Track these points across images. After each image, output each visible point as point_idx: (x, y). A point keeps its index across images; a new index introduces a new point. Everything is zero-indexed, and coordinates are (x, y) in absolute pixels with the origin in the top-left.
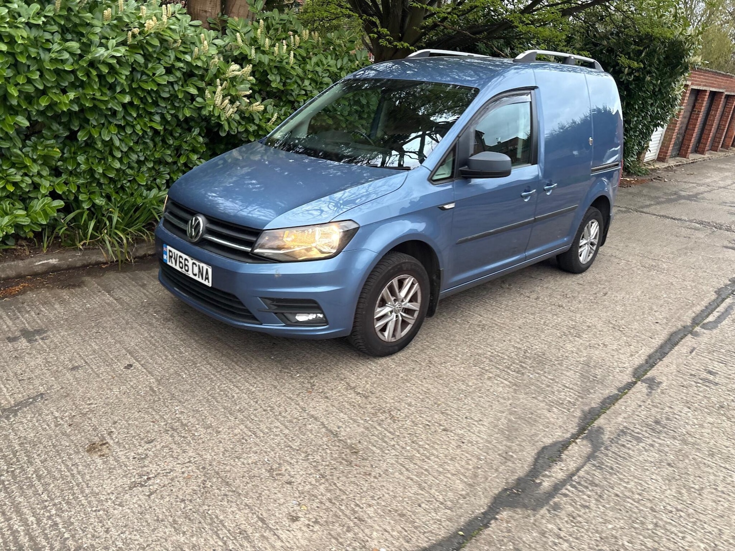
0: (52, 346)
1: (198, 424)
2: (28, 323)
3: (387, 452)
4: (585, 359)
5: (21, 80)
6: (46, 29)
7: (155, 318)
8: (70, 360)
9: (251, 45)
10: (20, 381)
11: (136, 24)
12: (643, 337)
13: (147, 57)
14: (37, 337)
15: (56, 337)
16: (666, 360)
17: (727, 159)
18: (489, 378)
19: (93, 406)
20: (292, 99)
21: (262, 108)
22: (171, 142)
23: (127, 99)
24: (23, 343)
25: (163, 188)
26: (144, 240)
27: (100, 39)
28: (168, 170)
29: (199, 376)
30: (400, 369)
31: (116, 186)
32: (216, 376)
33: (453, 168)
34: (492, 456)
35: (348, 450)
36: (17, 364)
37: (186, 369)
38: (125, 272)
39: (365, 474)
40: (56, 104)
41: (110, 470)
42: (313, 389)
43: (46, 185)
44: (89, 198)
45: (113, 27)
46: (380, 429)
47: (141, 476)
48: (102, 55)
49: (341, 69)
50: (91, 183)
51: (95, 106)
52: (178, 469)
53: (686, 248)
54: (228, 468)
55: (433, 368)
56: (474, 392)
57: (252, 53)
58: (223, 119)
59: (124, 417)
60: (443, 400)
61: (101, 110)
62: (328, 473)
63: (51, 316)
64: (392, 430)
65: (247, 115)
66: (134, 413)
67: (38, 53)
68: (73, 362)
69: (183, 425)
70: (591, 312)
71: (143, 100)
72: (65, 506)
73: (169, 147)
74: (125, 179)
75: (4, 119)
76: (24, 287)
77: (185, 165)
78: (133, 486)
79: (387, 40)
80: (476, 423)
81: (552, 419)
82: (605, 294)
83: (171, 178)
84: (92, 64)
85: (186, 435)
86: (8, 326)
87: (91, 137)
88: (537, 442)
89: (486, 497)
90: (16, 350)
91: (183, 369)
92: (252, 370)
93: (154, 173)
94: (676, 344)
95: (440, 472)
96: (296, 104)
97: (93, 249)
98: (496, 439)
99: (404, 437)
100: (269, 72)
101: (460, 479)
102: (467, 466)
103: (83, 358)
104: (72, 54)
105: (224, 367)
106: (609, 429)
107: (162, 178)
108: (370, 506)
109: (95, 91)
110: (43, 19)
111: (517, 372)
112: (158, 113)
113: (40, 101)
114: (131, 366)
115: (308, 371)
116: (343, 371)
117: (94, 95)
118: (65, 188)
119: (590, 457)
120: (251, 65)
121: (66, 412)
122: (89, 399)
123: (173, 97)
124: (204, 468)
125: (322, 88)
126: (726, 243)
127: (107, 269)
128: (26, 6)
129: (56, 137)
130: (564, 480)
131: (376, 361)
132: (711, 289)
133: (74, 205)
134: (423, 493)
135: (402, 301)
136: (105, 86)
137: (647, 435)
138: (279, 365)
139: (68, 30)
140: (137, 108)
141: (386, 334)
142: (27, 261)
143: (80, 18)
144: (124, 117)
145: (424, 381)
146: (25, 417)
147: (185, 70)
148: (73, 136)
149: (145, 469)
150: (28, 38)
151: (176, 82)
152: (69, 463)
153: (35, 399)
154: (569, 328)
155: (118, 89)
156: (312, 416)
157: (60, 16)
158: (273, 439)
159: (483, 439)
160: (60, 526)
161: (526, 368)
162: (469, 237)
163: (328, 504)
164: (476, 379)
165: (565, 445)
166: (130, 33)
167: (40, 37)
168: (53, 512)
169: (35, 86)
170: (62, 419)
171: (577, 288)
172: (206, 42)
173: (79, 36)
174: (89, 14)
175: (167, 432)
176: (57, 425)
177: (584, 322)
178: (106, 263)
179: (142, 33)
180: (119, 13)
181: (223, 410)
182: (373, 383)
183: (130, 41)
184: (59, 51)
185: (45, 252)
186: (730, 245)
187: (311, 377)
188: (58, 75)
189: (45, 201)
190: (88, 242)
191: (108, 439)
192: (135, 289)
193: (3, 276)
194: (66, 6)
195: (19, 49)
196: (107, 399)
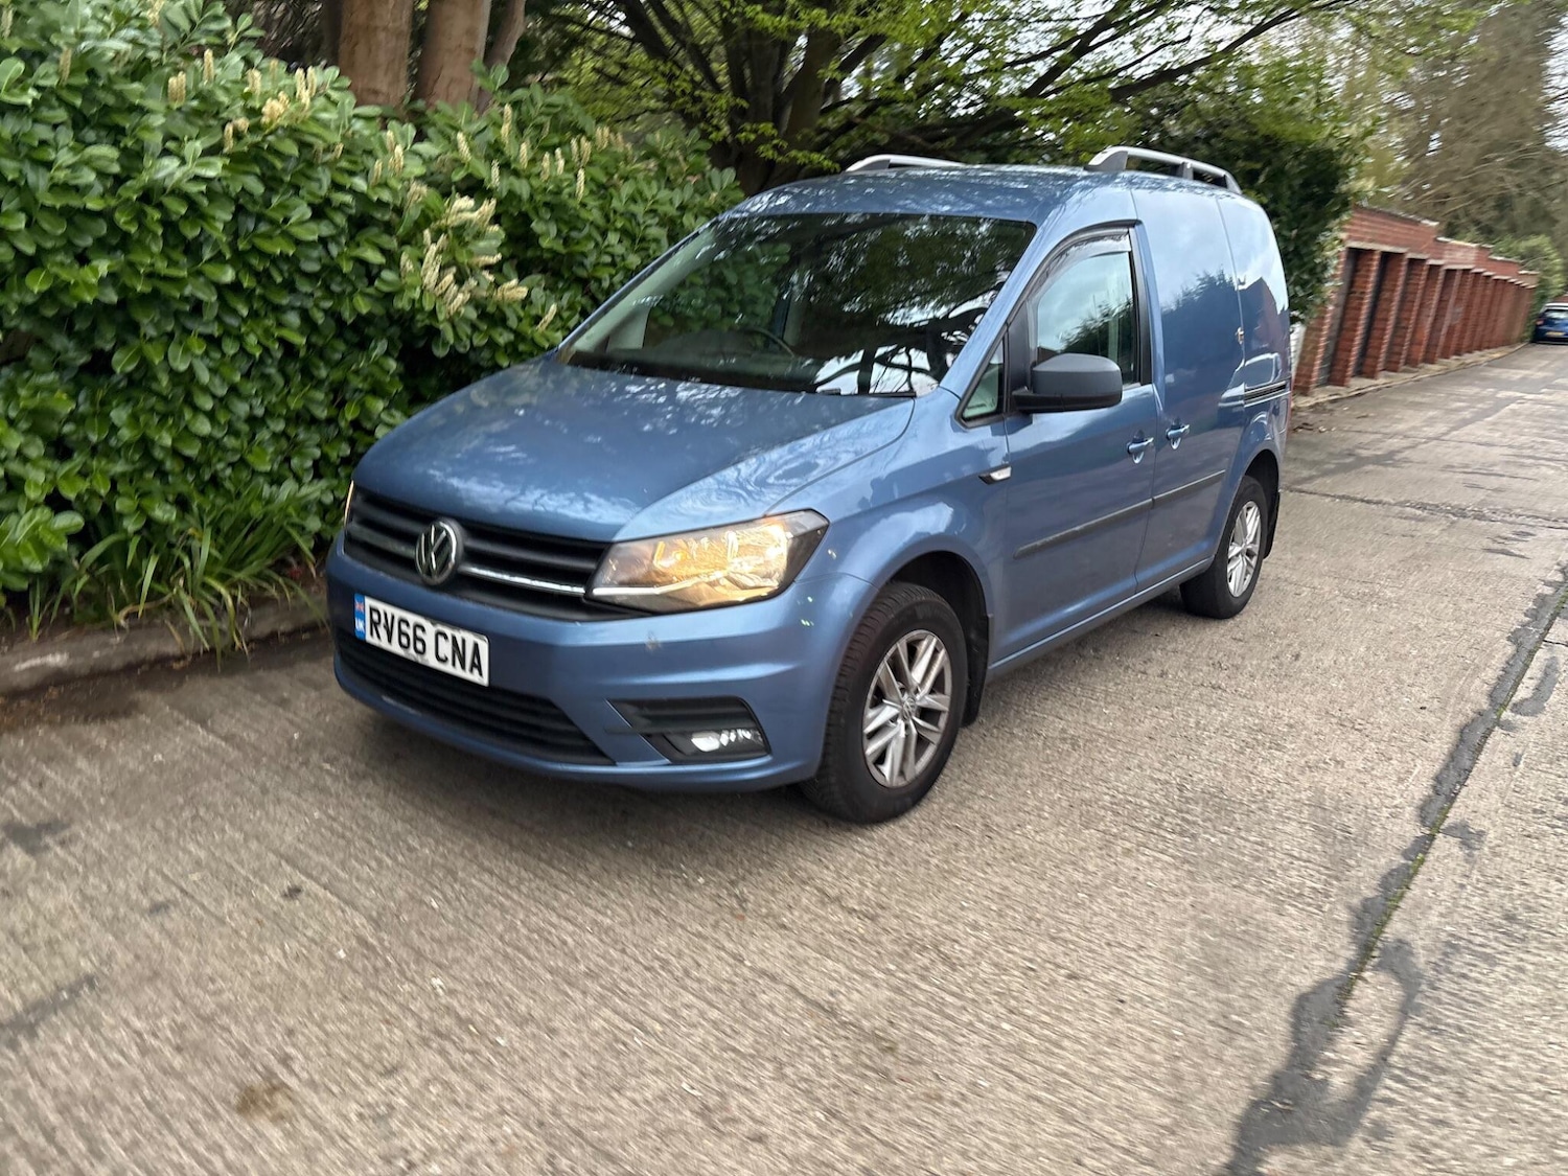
0: (90, 858)
1: (498, 1016)
2: (20, 808)
3: (961, 1039)
4: (1309, 794)
6: (38, 116)
7: (330, 774)
8: (144, 890)
9: (489, 159)
10: (26, 950)
11: (240, 108)
12: (1409, 740)
13: (271, 182)
14: (48, 840)
15: (93, 836)
16: (1474, 784)
17: (1422, 386)
18: (1127, 852)
20: (582, 273)
21: (522, 292)
22: (323, 373)
23: (228, 276)
24: (17, 856)
25: (307, 478)
26: (271, 600)
27: (165, 141)
28: (316, 438)
29: (470, 902)
30: (926, 847)
32: (508, 897)
33: (1000, 393)
34: (1197, 1027)
35: (870, 1046)
36: (10, 909)
37: (434, 887)
38: (231, 676)
39: (929, 1098)
40: (67, 287)
41: (309, 1154)
42: (745, 910)
43: (37, 481)
44: (139, 508)
45: (187, 115)
46: (926, 987)
48: (171, 175)
49: (682, 208)
50: (141, 472)
52: (478, 1132)
53: (1414, 556)
54: (600, 1117)
55: (998, 841)
56: (1104, 885)
57: (494, 176)
58: (441, 317)
59: (310, 1017)
60: (1045, 909)
61: (167, 301)
62: (841, 1103)
63: (73, 787)
64: (955, 989)
65: (491, 309)
66: (333, 1004)
67: (21, 172)
68: (152, 893)
69: (463, 1022)
70: (1282, 696)
71: (263, 277)
73: (318, 384)
74: (220, 460)
77: (356, 424)
79: (775, 147)
80: (1133, 954)
81: (1293, 932)
82: (1297, 657)
83: (324, 456)
84: (148, 196)
85: (474, 1046)
87: (145, 364)
88: (1281, 985)
89: (1219, 1125)
91: (427, 886)
92: (591, 877)
93: (284, 444)
94: (1479, 749)
95: (1095, 1077)
96: (593, 286)
97: (150, 625)
98: (1192, 986)
99: (988, 1002)
100: (532, 215)
101: (1150, 1090)
102: (1148, 1056)
103: (173, 883)
104: (102, 175)
105: (523, 873)
106: (1420, 943)
107: (302, 455)
109: (152, 256)
110: (32, 92)
111: (1181, 834)
112: (293, 308)
113: (29, 280)
114: (294, 892)
115: (723, 870)
116: (801, 862)
117: (152, 265)
118: (83, 486)
119: (1406, 1010)
120: (494, 202)
121: (161, 1015)
122: (212, 980)
123: (331, 270)
124: (541, 1124)
125: (647, 249)
126: (1486, 543)
127: (183, 672)
129: (59, 366)
130: (1373, 1067)
131: (868, 833)
132: (1498, 634)
133: (102, 525)
134: (1076, 1130)
135: (917, 692)
136: (175, 247)
137: (1502, 948)
138: (649, 860)
139: (87, 120)
140: (248, 296)
141: (886, 769)
143: (115, 93)
144: (218, 318)
145: (989, 870)
146: (58, 1039)
147: (353, 211)
148: (100, 365)
149: (397, 1142)
151: (333, 238)
152: (201, 1147)
153: (74, 991)
154: (1250, 731)
155: (207, 254)
156: (763, 973)
157: (70, 87)
158: (688, 1035)
159: (1161, 989)
161: (1195, 823)
162: (1038, 543)
164: (1102, 857)
165: (1343, 988)
166: (229, 128)
167: (24, 135)
169: (15, 248)
170: (155, 1035)
171: (1235, 647)
172: (399, 150)
173: (115, 134)
174: (136, 86)
175: (425, 1042)
176: (144, 1051)
177: (1277, 717)
178: (182, 657)
179: (255, 128)
180: (204, 84)
181: (549, 976)
182: (878, 885)
183: (230, 146)
184: (72, 167)
185: (34, 637)
186: (1496, 546)
187: (733, 883)
188: (70, 222)
189: (37, 518)
190: (141, 608)
191: (283, 1075)
192: (265, 712)
194: (83, 65)
196: (255, 974)
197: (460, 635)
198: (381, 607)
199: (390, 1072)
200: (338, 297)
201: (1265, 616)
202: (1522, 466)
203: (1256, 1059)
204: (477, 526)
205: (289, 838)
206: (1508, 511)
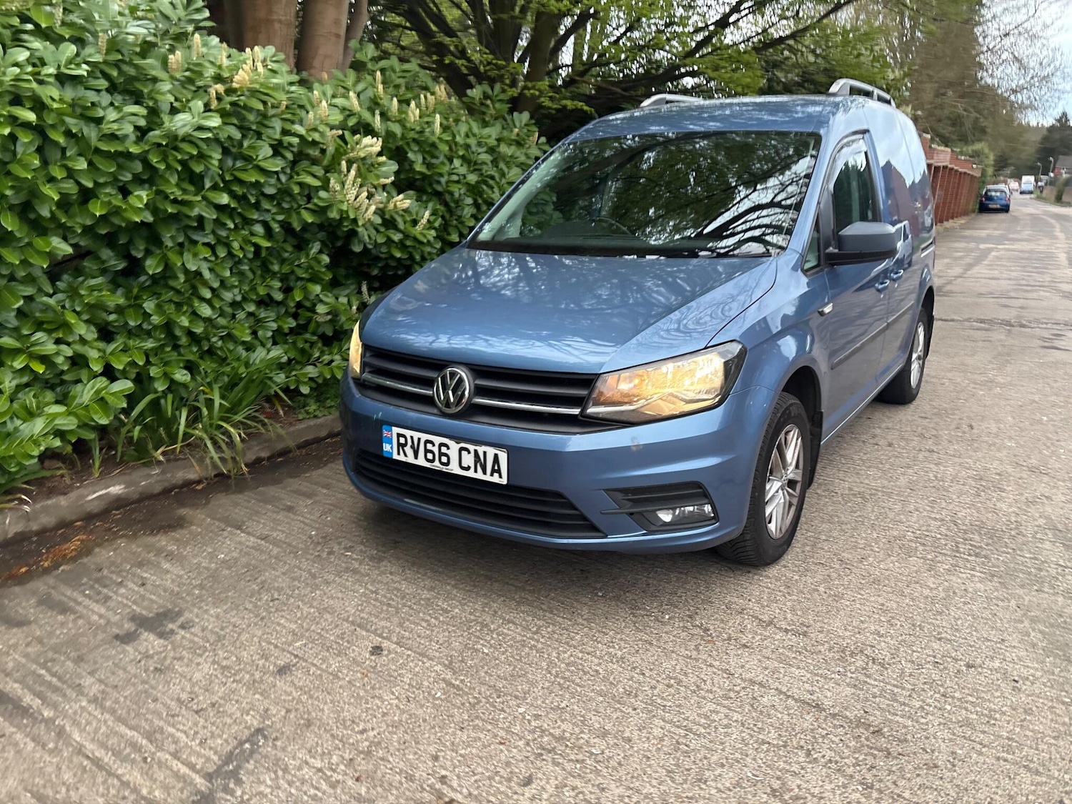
0: (212, 638)
1: (582, 732)
2: (135, 603)
3: (923, 720)
5: (57, 172)
6: (89, 84)
7: (356, 560)
8: (265, 657)
9: (372, 110)
10: (197, 712)
13: (244, 129)
14: (171, 626)
15: (204, 619)
18: (949, 572)
19: (371, 734)
20: (439, 188)
21: (407, 203)
22: (276, 268)
23: (224, 199)
24: (150, 641)
28: (273, 315)
29: (511, 646)
31: (200, 348)
32: (537, 641)
33: (819, 251)
35: (863, 731)
36: (168, 683)
37: (478, 637)
39: (929, 767)
40: (117, 211)
42: (711, 636)
43: (93, 358)
44: (166, 375)
45: (184, 83)
48: (183, 126)
49: (499, 140)
51: (178, 213)
53: (1000, 354)
55: (856, 570)
56: (949, 597)
57: (377, 122)
58: (360, 224)
59: (445, 746)
60: (919, 618)
61: (182, 219)
62: (869, 777)
63: (169, 584)
64: (894, 682)
65: (388, 216)
66: (454, 734)
67: (80, 127)
68: (273, 659)
69: (560, 739)
70: (980, 454)
71: (242, 199)
73: (274, 276)
74: (215, 336)
75: (31, 244)
76: (82, 541)
77: (301, 305)
80: (1001, 646)
82: (971, 427)
83: (279, 328)
84: (174, 141)
85: (580, 757)
86: (100, 616)
87: (168, 266)
90: (148, 656)
91: (473, 638)
92: (588, 621)
93: (253, 321)
95: (1033, 739)
96: (448, 197)
97: (176, 460)
98: (1054, 664)
99: (924, 690)
100: (406, 148)
102: (1059, 719)
103: (284, 650)
104: (135, 126)
105: (538, 622)
107: (266, 329)
109: (172, 187)
110: (84, 66)
111: (977, 555)
112: (259, 221)
113: (90, 208)
114: (377, 650)
115: (676, 607)
116: (729, 598)
117: (173, 193)
118: (126, 359)
120: (379, 138)
121: (330, 755)
122: (353, 722)
123: (284, 192)
125: (481, 169)
126: (1039, 342)
127: (203, 493)
128: (52, 47)
129: (104, 272)
134: (1044, 780)
135: (788, 469)
136: (187, 179)
138: (621, 605)
139: (119, 87)
140: (234, 215)
141: (773, 526)
142: (73, 495)
143: (136, 67)
144: (214, 231)
145: (863, 592)
146: (260, 782)
147: (295, 150)
148: (134, 268)
151: (283, 170)
153: (252, 741)
155: (208, 184)
156: (752, 682)
157: (107, 63)
158: (728, 734)
159: (1037, 669)
161: (981, 547)
162: (842, 357)
164: (933, 577)
166: (213, 91)
167: (79, 99)
169: (78, 183)
170: (334, 771)
172: (323, 104)
173: (138, 96)
174: (149, 61)
175: (539, 757)
176: (333, 785)
177: (986, 469)
178: (201, 481)
179: (230, 91)
180: (194, 60)
181: (601, 699)
182: (793, 610)
183: (215, 104)
184: (117, 122)
185: (98, 474)
186: (1046, 344)
187: (690, 617)
189: (98, 385)
190: (178, 446)
192: (281, 517)
193: (35, 527)
194: (114, 46)
195: (50, 120)
196: (384, 714)
197: (481, 449)
198: (408, 433)
199: (528, 782)
200: (287, 212)
201: (930, 400)
202: (1027, 291)
204: (481, 370)
206: (1038, 321)
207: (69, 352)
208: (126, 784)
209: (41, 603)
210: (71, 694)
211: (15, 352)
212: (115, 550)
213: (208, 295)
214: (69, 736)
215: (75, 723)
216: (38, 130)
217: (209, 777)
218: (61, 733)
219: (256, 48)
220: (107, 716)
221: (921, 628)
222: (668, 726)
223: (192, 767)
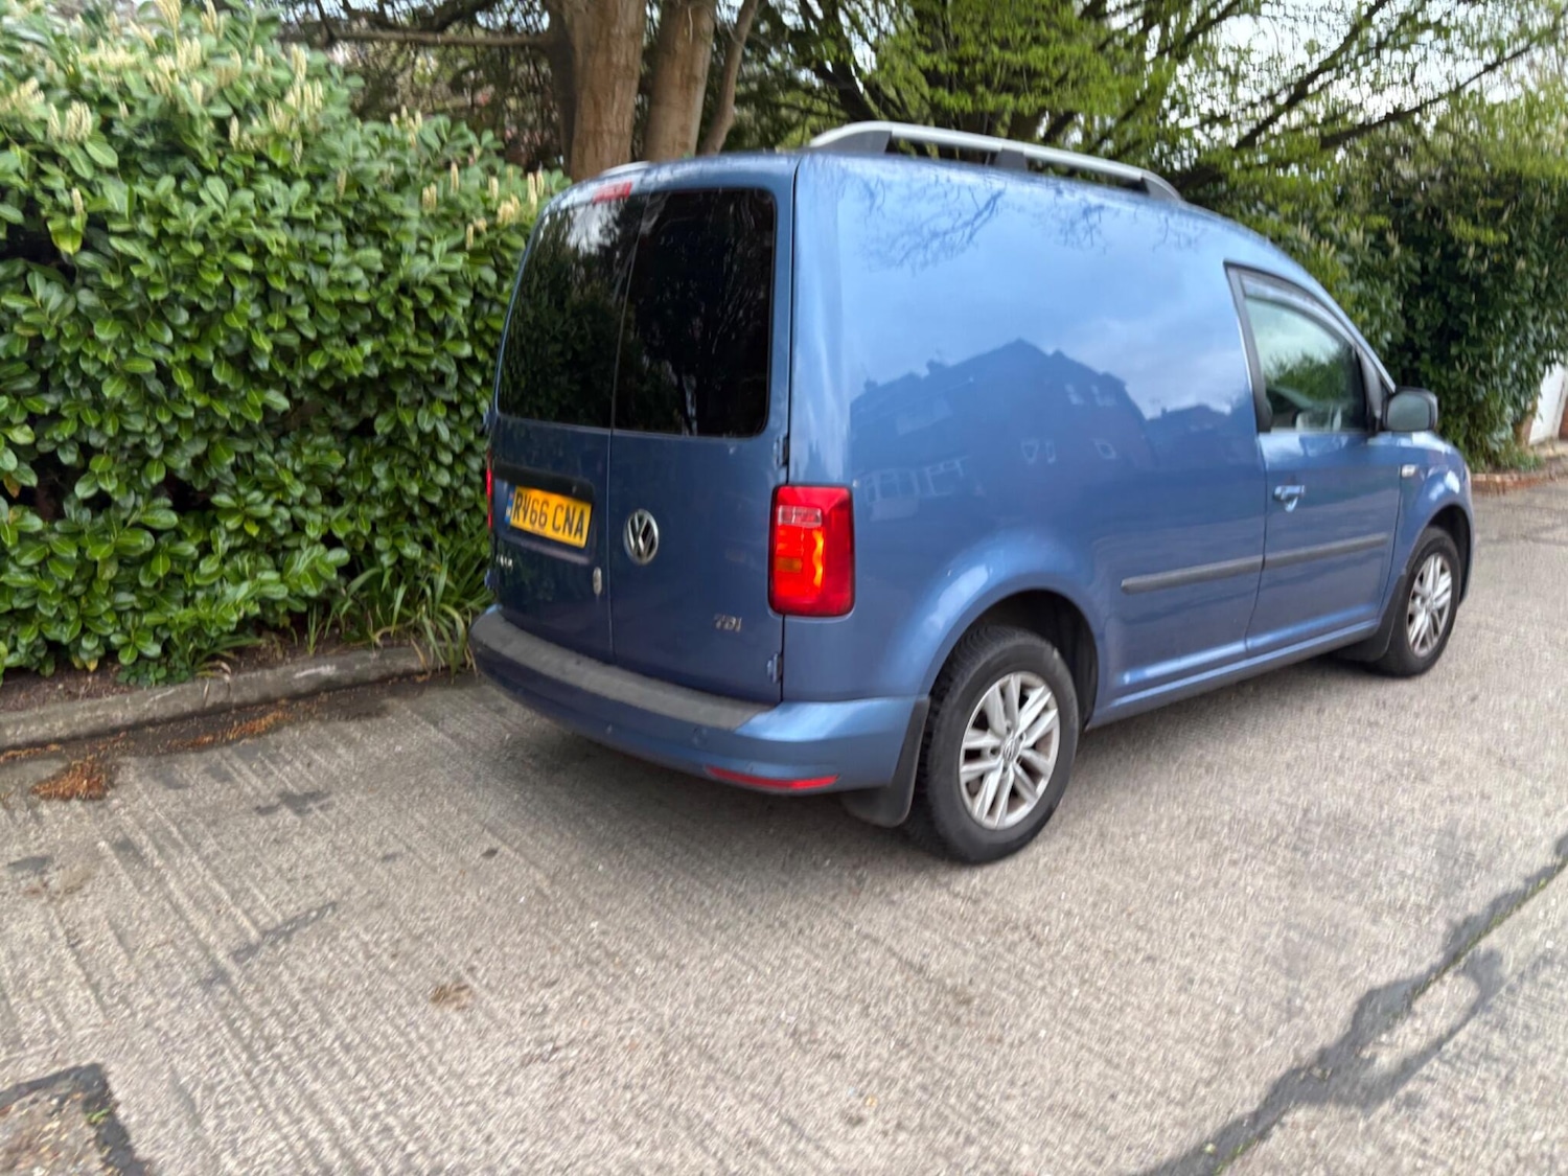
0: (342, 821)
1: (639, 953)
2: (293, 782)
4: (1442, 823)
5: (276, 322)
6: (320, 227)
7: (531, 767)
8: (379, 844)
10: (289, 881)
11: (480, 211)
13: (502, 271)
14: (311, 805)
15: (345, 804)
19: (433, 922)
23: (466, 350)
24: (287, 816)
27: (418, 242)
29: (629, 866)
31: (441, 520)
32: (662, 866)
35: (949, 998)
36: (279, 853)
37: (602, 854)
38: (461, 688)
39: (991, 1040)
40: (339, 365)
41: (482, 1034)
42: (861, 888)
43: (315, 524)
44: (393, 547)
45: (437, 220)
46: (1009, 958)
47: (540, 1043)
48: (423, 270)
50: (395, 517)
51: (408, 366)
52: (611, 1030)
56: (1203, 888)
59: (494, 943)
60: (1136, 904)
61: (417, 374)
62: (912, 1037)
63: (333, 768)
64: (1035, 960)
66: (511, 934)
68: (385, 847)
69: (610, 955)
70: (1444, 735)
72: (401, 1097)
74: (457, 507)
75: (245, 397)
76: (276, 719)
78: (527, 1061)
81: (1383, 938)
84: (404, 289)
85: (619, 973)
86: (254, 788)
87: (399, 426)
88: (1355, 981)
89: (1256, 1084)
90: (275, 828)
91: (597, 855)
92: (734, 855)
97: (400, 645)
98: (1263, 973)
99: (1064, 973)
101: (1197, 1053)
102: (1205, 1026)
103: (401, 841)
104: (368, 272)
105: (677, 849)
106: (1513, 956)
108: (1008, 1098)
109: (406, 338)
110: (316, 209)
113: (310, 360)
114: (491, 853)
115: (848, 855)
117: (406, 345)
118: (350, 527)
119: (1477, 1007)
121: (383, 932)
122: (424, 911)
124: (661, 1030)
127: (423, 686)
128: (286, 188)
129: (334, 430)
130: (1424, 1052)
133: (364, 560)
136: (424, 330)
138: (785, 845)
139: (358, 228)
142: (280, 671)
143: (384, 208)
144: (458, 387)
146: (306, 944)
148: (366, 429)
149: (548, 1032)
150: (289, 245)
152: (402, 1023)
153: (321, 911)
154: (1398, 764)
155: (450, 333)
156: (867, 936)
157: (346, 203)
159: (1233, 975)
160: (397, 1131)
161: (1311, 841)
163: (919, 1094)
165: (1418, 988)
166: (471, 229)
167: (310, 242)
168: (381, 1107)
169: (300, 335)
170: (377, 946)
173: (380, 237)
174: (398, 199)
175: (579, 966)
176: (368, 956)
178: (424, 673)
179: (491, 227)
180: (452, 193)
183: (471, 242)
184: (346, 268)
185: (311, 652)
187: (855, 867)
188: (343, 311)
189: (315, 553)
190: (392, 630)
191: (468, 979)
192: (485, 718)
193: (236, 700)
194: (356, 183)
195: (271, 266)
196: (456, 909)
199: (552, 984)
203: (1309, 1036)
205: (492, 814)
207: (285, 513)
208: (189, 927)
209: (206, 771)
210: (188, 849)
211: (230, 512)
212: (301, 731)
213: (446, 458)
214: (166, 884)
215: (178, 874)
216: (259, 276)
217: (264, 933)
218: (161, 881)
219: (540, 174)
220: (208, 872)
221: (1130, 915)
222: (735, 962)
223: (255, 923)
